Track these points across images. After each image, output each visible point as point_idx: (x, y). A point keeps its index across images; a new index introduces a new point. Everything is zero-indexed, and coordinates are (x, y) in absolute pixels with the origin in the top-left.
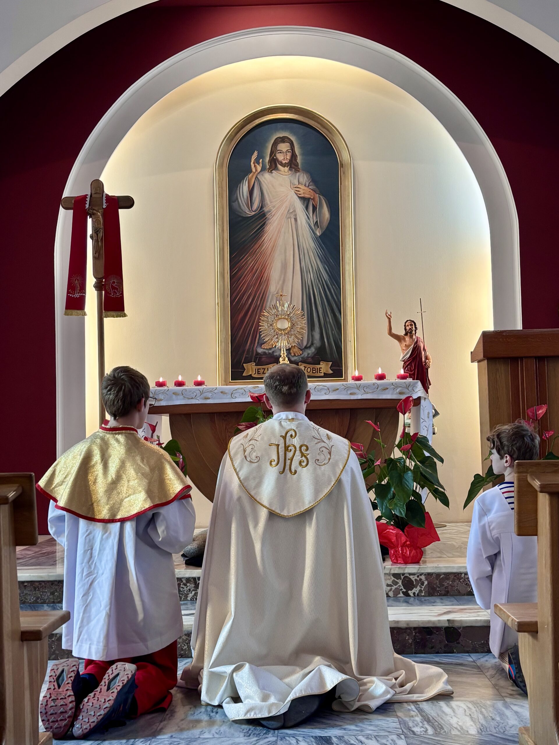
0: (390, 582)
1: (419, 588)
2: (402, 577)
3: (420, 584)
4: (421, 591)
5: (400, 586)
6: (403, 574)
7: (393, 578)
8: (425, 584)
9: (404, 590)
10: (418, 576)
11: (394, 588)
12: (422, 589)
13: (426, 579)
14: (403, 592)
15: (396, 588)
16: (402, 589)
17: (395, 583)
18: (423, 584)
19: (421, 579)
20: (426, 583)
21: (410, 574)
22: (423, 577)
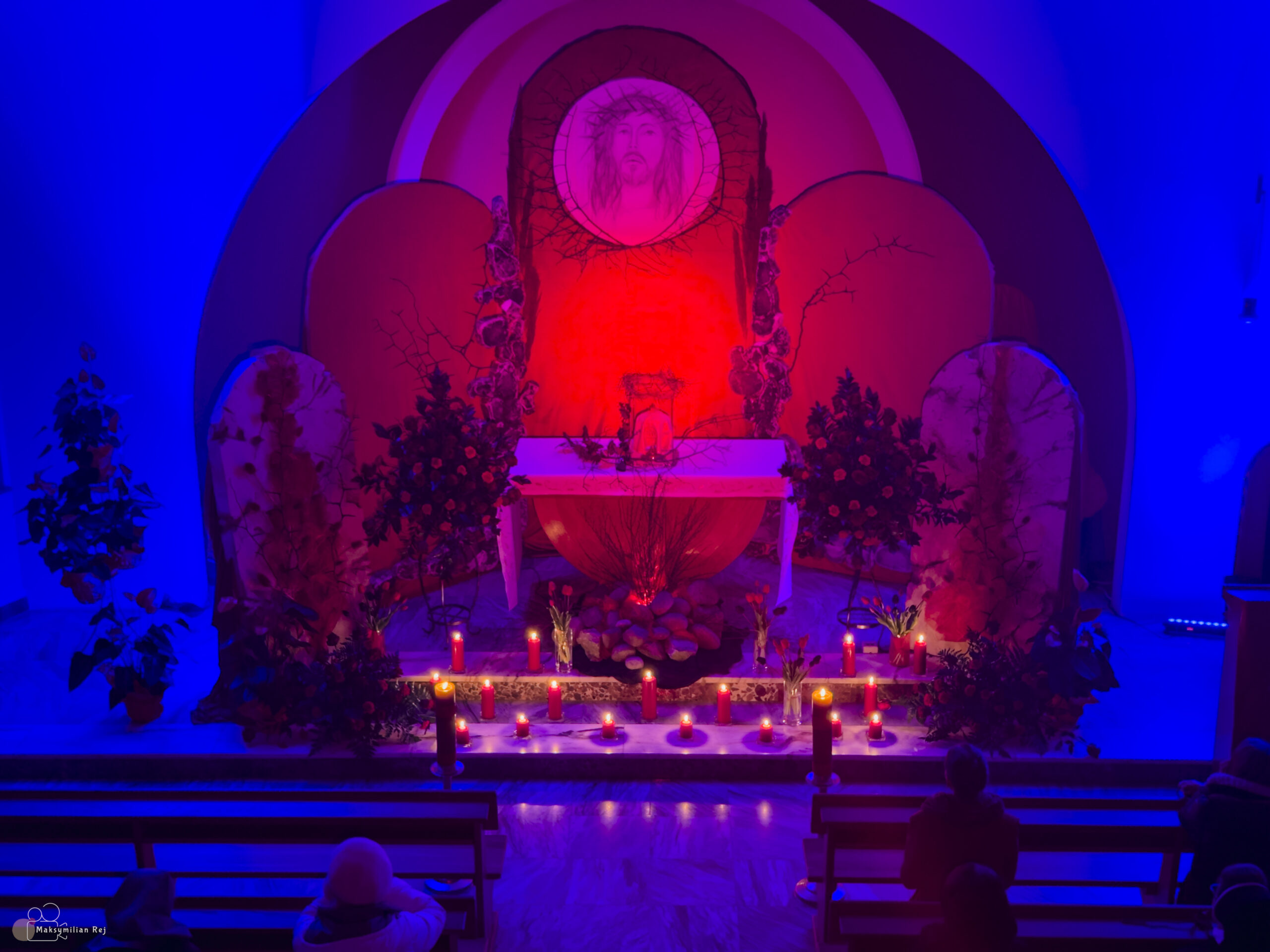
0: (744, 689)
1: (770, 695)
2: (756, 686)
3: (771, 691)
4: (771, 697)
5: (753, 693)
6: (756, 684)
7: (747, 686)
8: (775, 692)
9: (757, 696)
10: (770, 685)
11: (748, 694)
12: (773, 695)
13: (777, 687)
14: (756, 698)
15: (750, 694)
16: (754, 695)
17: (749, 690)
18: (774, 691)
19: (772, 688)
20: (777, 690)
21: (763, 684)
22: (774, 686)
